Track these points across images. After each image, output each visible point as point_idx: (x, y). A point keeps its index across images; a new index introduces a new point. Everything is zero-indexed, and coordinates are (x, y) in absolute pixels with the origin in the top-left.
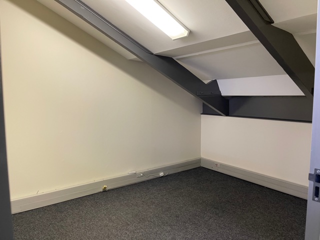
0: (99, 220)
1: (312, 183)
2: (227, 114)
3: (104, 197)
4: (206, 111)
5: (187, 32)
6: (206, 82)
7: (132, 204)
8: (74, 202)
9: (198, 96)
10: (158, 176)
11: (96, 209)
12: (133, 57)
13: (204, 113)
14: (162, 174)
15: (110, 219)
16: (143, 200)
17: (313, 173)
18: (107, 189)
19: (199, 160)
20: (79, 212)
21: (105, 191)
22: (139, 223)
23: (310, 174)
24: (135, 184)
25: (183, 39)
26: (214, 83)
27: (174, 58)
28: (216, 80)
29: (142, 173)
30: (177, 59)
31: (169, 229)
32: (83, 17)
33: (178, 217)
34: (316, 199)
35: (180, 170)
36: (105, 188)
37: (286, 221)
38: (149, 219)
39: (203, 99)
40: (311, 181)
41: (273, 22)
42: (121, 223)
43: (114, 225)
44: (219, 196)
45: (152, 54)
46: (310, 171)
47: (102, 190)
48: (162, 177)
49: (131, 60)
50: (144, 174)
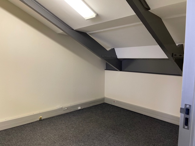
0: (35, 140)
1: (183, 115)
2: (121, 70)
3: (40, 124)
4: (108, 68)
5: (95, 14)
6: (108, 49)
7: (59, 128)
8: (19, 128)
9: (103, 58)
10: (77, 109)
11: (34, 133)
12: (61, 31)
13: (107, 69)
14: (79, 108)
15: (43, 139)
16: (66, 125)
17: (183, 107)
18: (42, 119)
19: (104, 99)
20: (21, 135)
21: (41, 120)
22: (63, 141)
23: (181, 109)
24: (62, 115)
25: (92, 19)
26: (113, 51)
27: (88, 33)
28: (114, 49)
29: (66, 107)
30: (89, 34)
31: (82, 144)
32: (24, 2)
33: (89, 136)
34: (186, 127)
35: (91, 105)
36: (41, 118)
37: (157, 136)
38: (70, 138)
39: (106, 60)
40: (181, 114)
41: (150, 9)
42: (50, 142)
43: (45, 144)
44: (115, 121)
45: (73, 30)
46: (181, 106)
47: (38, 120)
48: (80, 110)
49: (59, 34)
50: (68, 108)
